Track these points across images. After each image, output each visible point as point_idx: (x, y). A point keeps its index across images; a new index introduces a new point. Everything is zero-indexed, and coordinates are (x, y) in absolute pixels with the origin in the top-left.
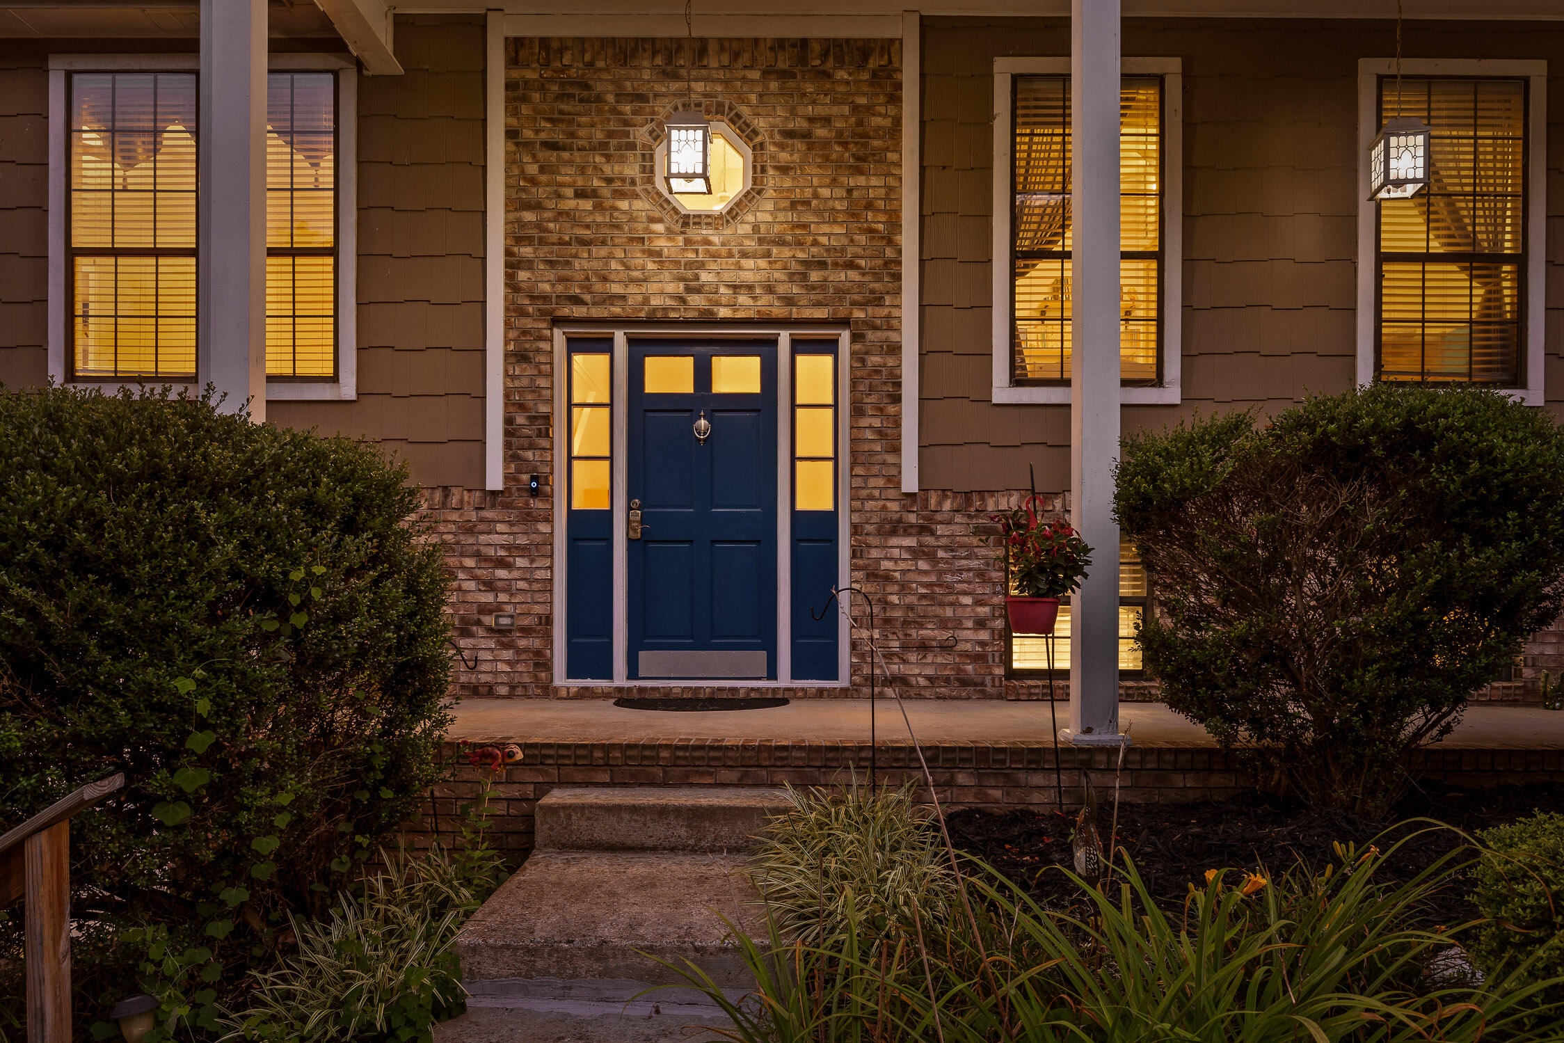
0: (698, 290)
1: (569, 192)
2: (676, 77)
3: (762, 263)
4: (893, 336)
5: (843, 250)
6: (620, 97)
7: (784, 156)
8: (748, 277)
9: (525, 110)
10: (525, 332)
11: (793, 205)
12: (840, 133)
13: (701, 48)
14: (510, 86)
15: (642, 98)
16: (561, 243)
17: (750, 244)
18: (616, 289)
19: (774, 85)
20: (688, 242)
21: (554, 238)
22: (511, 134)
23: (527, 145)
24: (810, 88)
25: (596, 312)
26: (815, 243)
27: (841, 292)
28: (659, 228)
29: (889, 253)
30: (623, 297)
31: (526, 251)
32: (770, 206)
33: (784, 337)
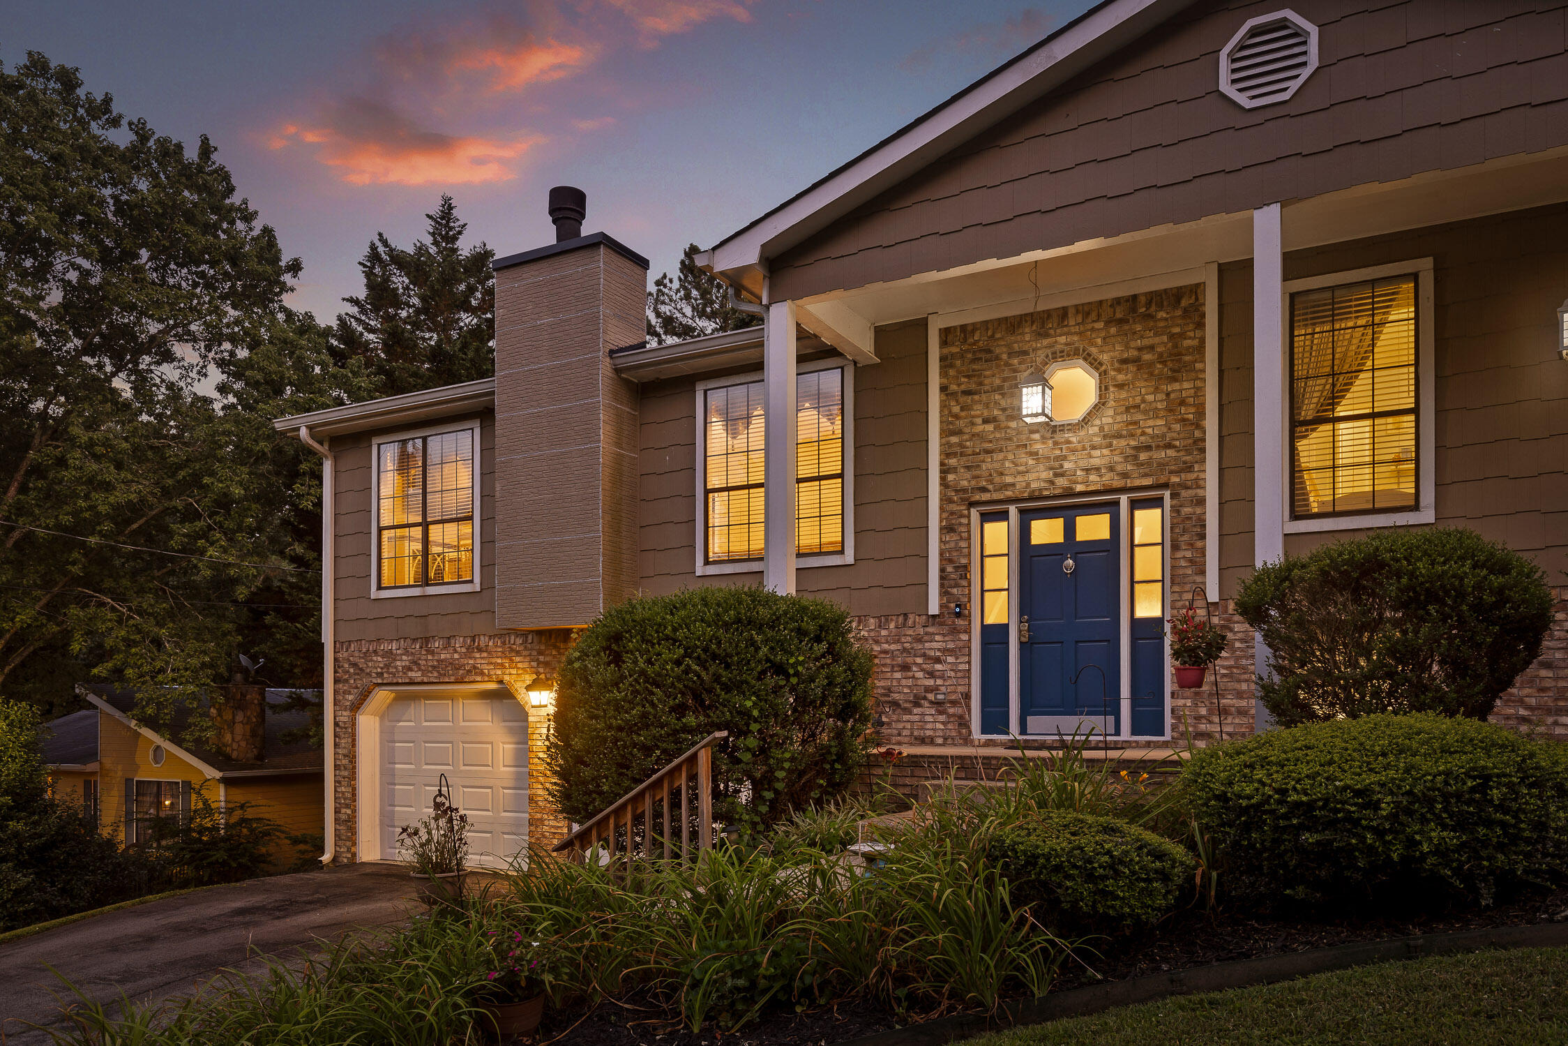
0: (1062, 475)
1: (979, 421)
2: (1047, 335)
3: (1106, 452)
4: (1200, 492)
5: (1164, 436)
6: (1010, 355)
7: (1121, 377)
8: (1096, 462)
9: (952, 372)
10: (952, 513)
11: (1128, 409)
12: (1161, 355)
13: (1063, 313)
15: (1025, 353)
16: (974, 454)
17: (1098, 440)
18: (1009, 480)
19: (1113, 330)
20: (1055, 443)
21: (970, 451)
22: (943, 389)
23: (954, 394)
24: (1138, 327)
25: (996, 496)
26: (1143, 434)
27: (1162, 465)
28: (1037, 436)
29: (1197, 434)
30: (1013, 485)
31: (953, 462)
32: (1111, 412)
33: (1124, 500)
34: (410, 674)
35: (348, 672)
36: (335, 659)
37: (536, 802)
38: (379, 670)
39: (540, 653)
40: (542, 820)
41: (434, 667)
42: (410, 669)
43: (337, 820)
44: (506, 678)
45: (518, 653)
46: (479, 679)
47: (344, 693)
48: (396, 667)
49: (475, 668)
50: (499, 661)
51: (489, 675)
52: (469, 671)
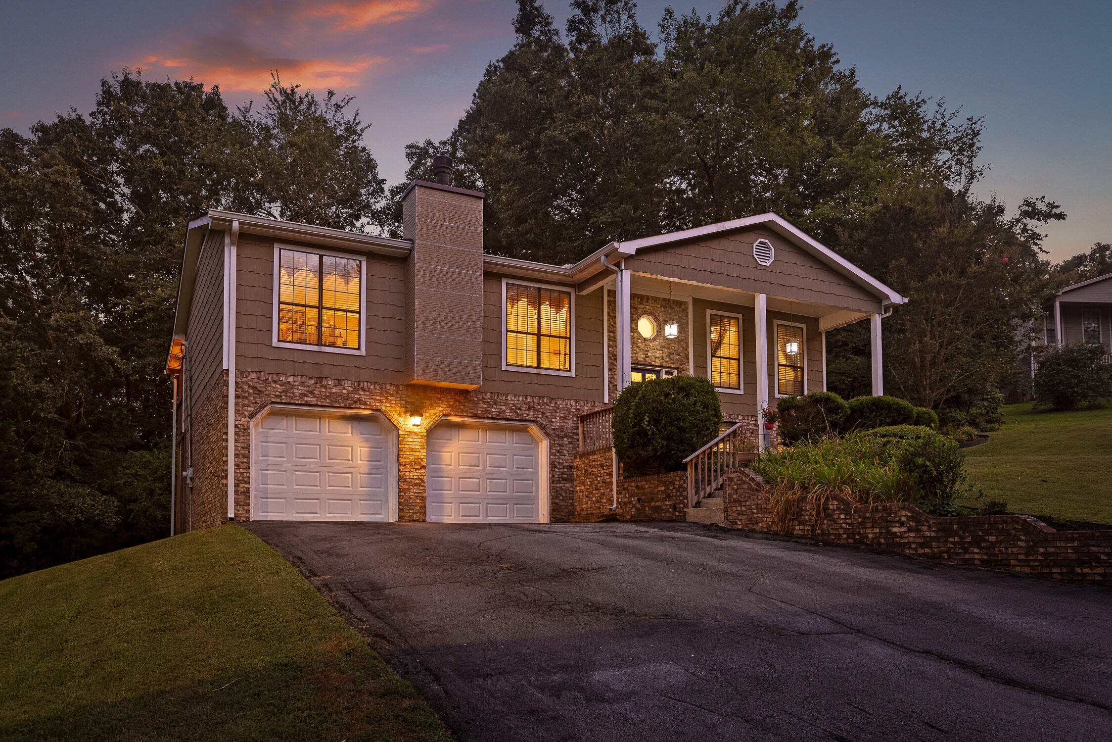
0: (648, 357)
2: (642, 304)
3: (661, 352)
4: (688, 373)
5: (677, 351)
8: (658, 355)
9: (612, 308)
10: (611, 364)
11: (667, 339)
13: (648, 298)
14: (608, 301)
15: (635, 308)
17: (659, 347)
19: (662, 309)
20: (645, 345)
22: (609, 313)
23: (612, 317)
24: (670, 311)
26: (672, 349)
27: (677, 361)
28: (640, 341)
29: (687, 353)
31: (611, 343)
32: (662, 338)
33: (663, 370)
34: (306, 398)
35: (248, 391)
36: (236, 382)
37: (405, 479)
38: (278, 393)
39: (408, 397)
40: (409, 489)
41: (327, 396)
42: (306, 395)
43: (236, 492)
44: (383, 408)
45: (392, 395)
46: (363, 407)
47: (243, 405)
48: (294, 393)
49: (359, 400)
50: (378, 398)
51: (370, 405)
52: (355, 402)
